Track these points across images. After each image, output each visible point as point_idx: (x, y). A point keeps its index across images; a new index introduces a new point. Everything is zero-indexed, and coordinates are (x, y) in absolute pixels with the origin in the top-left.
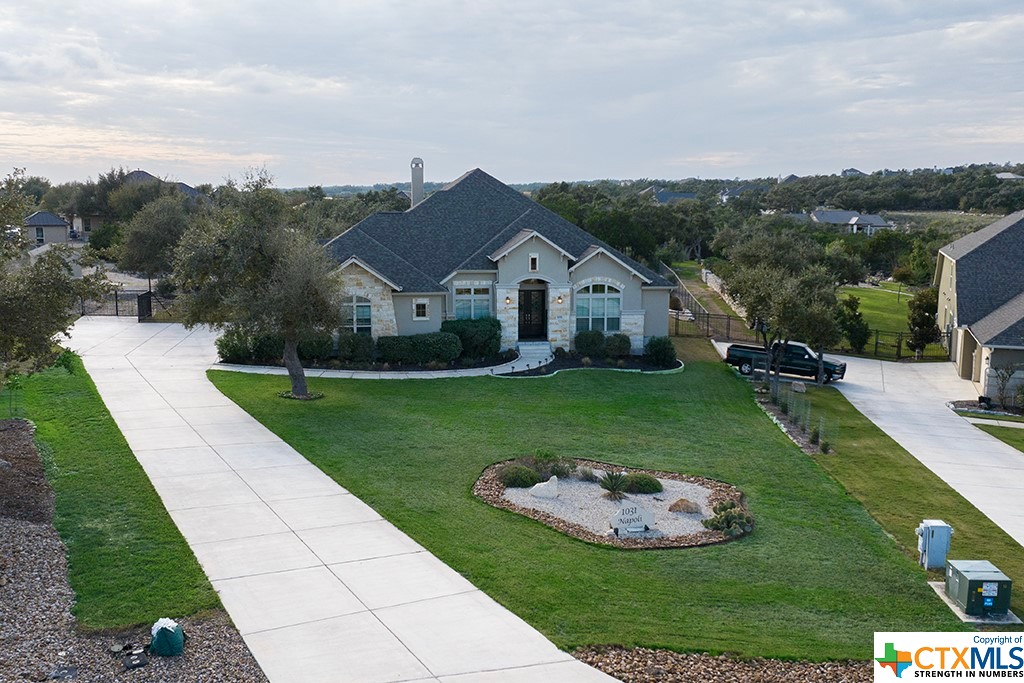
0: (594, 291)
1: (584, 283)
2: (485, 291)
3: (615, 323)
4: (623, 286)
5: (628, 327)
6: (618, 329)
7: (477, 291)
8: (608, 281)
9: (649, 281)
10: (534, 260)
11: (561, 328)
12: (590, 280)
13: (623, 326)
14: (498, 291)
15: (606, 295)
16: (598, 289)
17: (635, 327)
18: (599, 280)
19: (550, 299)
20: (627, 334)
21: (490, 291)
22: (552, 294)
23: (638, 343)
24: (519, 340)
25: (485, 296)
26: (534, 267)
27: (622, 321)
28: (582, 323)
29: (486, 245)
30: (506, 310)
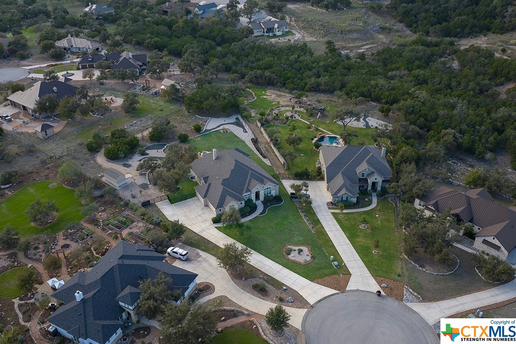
0: (267, 189)
1: (265, 188)
3: (270, 193)
4: (271, 187)
7: (248, 195)
8: (269, 187)
11: (262, 197)
14: (252, 194)
15: (269, 189)
17: (274, 192)
18: (267, 187)
19: (260, 193)
20: (272, 194)
21: (250, 194)
23: (274, 195)
24: (256, 202)
26: (257, 188)
28: (265, 195)
29: (247, 184)
30: (253, 197)
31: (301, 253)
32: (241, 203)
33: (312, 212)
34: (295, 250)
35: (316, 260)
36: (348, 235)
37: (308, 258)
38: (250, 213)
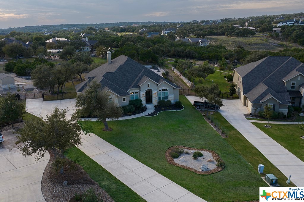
0: (162, 91)
1: (160, 89)
2: (137, 93)
3: (167, 98)
4: (169, 89)
5: (170, 98)
6: (168, 99)
7: (135, 93)
8: (165, 88)
9: (175, 88)
10: (149, 85)
11: (155, 100)
12: (161, 88)
13: (169, 98)
14: (141, 93)
15: (165, 91)
16: (163, 90)
17: (172, 98)
18: (163, 88)
19: (153, 94)
20: (170, 100)
21: (138, 93)
22: (153, 92)
23: (172, 102)
24: (146, 104)
25: (137, 94)
26: (149, 86)
27: (169, 97)
28: (160, 98)
29: (136, 80)
30: (143, 97)
31: (199, 158)
32: (124, 100)
33: (223, 120)
34: (188, 153)
35: (228, 171)
36: (284, 144)
37: (213, 167)
38: (134, 113)
